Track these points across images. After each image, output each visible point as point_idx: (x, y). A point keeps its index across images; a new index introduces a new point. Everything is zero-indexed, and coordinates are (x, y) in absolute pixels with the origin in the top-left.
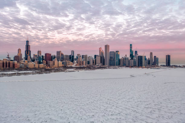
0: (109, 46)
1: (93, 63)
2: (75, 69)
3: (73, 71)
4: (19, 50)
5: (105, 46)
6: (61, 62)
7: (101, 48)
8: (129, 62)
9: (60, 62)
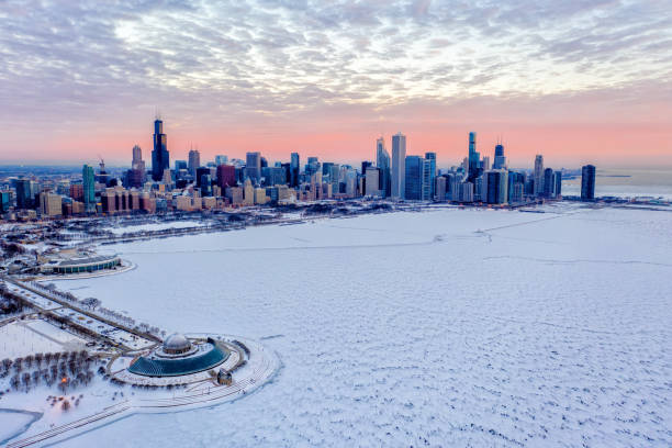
0: (404, 138)
1: (358, 187)
2: (304, 212)
3: (299, 222)
4: (137, 151)
5: (394, 137)
6: (264, 190)
7: (382, 139)
8: (461, 188)
9: (259, 189)
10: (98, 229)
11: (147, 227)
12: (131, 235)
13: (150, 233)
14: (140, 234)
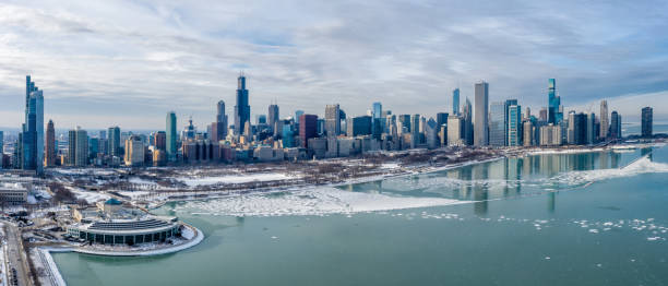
5: (477, 85)
8: (550, 131)
10: (172, 178)
11: (227, 179)
12: (207, 188)
13: (230, 187)
14: (216, 187)
